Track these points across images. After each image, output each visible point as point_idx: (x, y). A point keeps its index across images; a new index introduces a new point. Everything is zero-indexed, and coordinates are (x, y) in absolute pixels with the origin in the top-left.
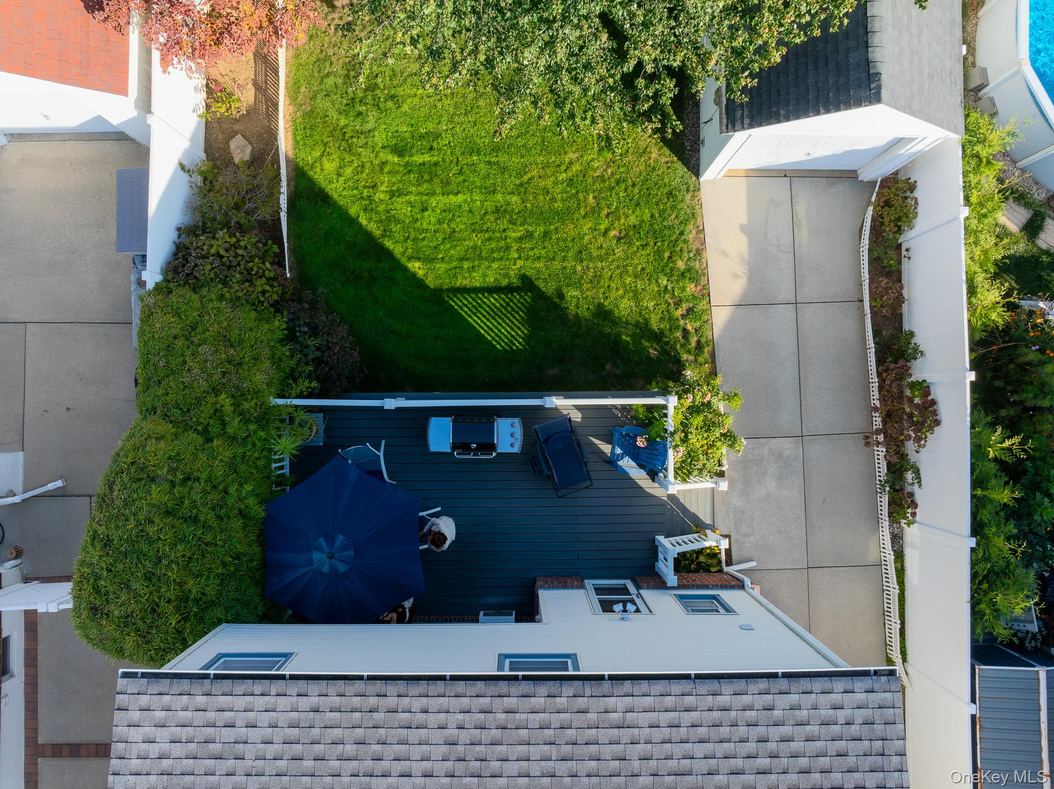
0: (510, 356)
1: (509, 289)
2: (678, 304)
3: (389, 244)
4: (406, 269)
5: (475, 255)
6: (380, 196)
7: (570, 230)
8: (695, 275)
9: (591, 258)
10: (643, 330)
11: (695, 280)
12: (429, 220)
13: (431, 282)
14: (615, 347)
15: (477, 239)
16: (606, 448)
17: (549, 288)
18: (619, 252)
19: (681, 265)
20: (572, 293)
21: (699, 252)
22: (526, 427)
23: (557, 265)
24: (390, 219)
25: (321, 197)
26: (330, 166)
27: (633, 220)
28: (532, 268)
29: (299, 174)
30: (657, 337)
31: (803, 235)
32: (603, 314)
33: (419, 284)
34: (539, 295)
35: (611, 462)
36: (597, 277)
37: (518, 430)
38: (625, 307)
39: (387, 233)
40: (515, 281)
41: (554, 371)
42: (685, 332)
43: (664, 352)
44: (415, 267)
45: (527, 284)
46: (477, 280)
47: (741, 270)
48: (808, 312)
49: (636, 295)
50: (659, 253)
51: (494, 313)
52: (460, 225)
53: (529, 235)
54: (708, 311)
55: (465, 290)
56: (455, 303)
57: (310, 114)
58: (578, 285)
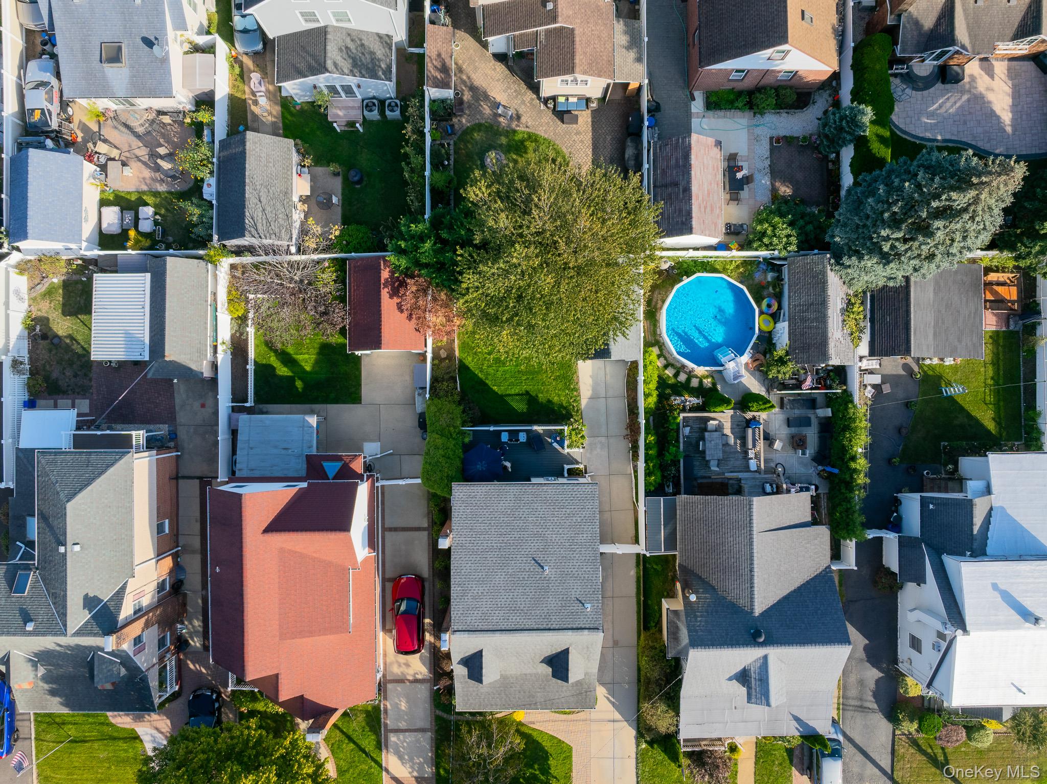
0: (523, 414)
1: (522, 395)
2: (571, 398)
3: (487, 381)
4: (492, 389)
5: (512, 384)
6: (484, 367)
7: (540, 377)
8: (576, 389)
9: (546, 385)
10: (561, 406)
11: (577, 391)
12: (499, 373)
13: (500, 393)
14: (553, 411)
15: (513, 380)
16: (549, 440)
17: (533, 394)
18: (554, 383)
19: (572, 387)
20: (540, 395)
21: (577, 383)
22: (527, 434)
23: (536, 387)
24: (488, 374)
25: (467, 368)
26: (470, 359)
27: (558, 374)
28: (528, 388)
29: (460, 361)
30: (565, 408)
31: (608, 377)
32: (549, 401)
33: (497, 393)
34: (531, 396)
35: (551, 444)
36: (548, 391)
37: (525, 436)
38: (556, 399)
39: (487, 378)
40: (524, 392)
41: (535, 418)
42: (573, 406)
43: (567, 412)
44: (495, 388)
45: (527, 393)
46: (513, 392)
47: (590, 388)
48: (610, 400)
49: (559, 396)
50: (566, 383)
51: (517, 401)
52: (507, 376)
53: (528, 379)
54: (580, 400)
55: (509, 395)
56: (506, 398)
57: (463, 343)
58: (542, 393)
